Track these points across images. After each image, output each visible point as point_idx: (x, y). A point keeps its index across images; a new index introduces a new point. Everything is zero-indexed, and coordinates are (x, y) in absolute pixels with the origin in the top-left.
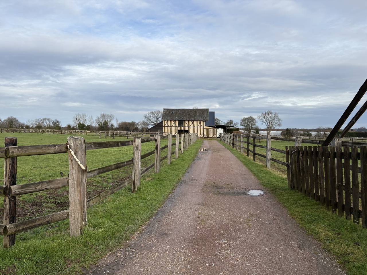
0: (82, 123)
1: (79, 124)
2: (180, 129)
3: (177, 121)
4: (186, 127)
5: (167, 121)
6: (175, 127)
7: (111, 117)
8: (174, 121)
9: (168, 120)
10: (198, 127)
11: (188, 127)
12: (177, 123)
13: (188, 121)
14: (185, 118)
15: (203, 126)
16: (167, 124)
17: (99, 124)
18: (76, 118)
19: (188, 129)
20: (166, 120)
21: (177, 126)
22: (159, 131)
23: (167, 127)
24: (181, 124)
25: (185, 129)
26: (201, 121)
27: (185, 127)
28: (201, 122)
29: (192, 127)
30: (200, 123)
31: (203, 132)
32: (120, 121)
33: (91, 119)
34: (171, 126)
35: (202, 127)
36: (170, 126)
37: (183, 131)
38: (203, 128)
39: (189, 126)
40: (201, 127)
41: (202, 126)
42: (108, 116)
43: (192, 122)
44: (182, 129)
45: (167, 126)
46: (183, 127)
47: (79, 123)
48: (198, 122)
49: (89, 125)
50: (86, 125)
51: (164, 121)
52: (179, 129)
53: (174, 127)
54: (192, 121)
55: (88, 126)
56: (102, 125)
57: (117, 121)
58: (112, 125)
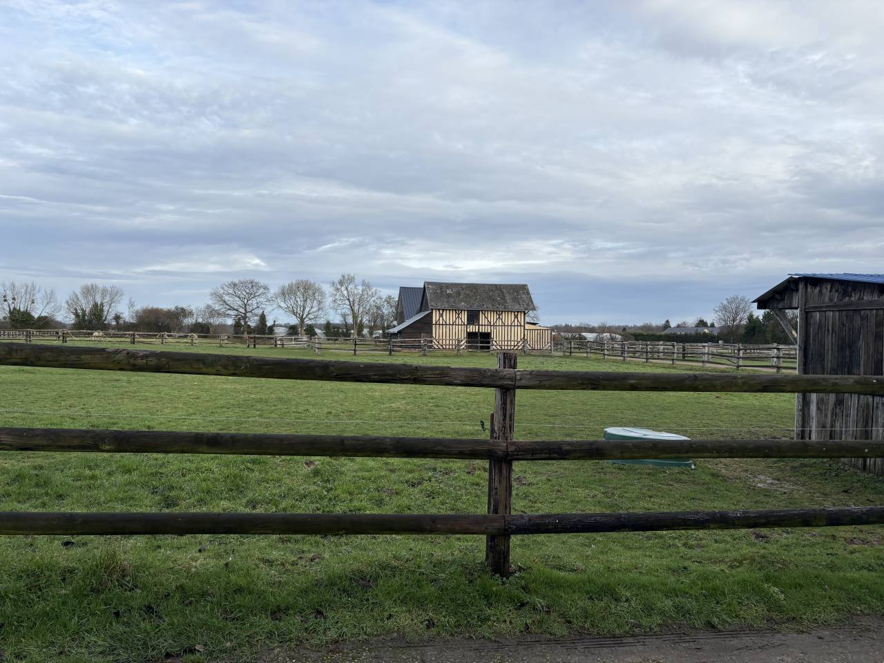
0: (22, 310)
1: (14, 313)
2: (471, 331)
3: (466, 312)
4: (485, 325)
5: (441, 312)
6: (461, 325)
7: (115, 294)
8: (458, 311)
9: (443, 310)
10: (511, 326)
11: (491, 326)
12: (464, 317)
13: (489, 313)
14: (483, 305)
15: (522, 324)
16: (441, 318)
17: (77, 315)
18: (5, 296)
19: (489, 331)
20: (439, 310)
21: (464, 325)
22: (422, 334)
23: (441, 326)
24: (473, 318)
25: (483, 330)
26: (518, 312)
27: (482, 325)
28: (519, 314)
29: (499, 326)
30: (516, 317)
31: (522, 337)
32: (140, 306)
33: (50, 297)
34: (451, 323)
35: (521, 326)
36: (448, 323)
37: (479, 335)
38: (522, 328)
39: (492, 324)
40: (518, 326)
41: (520, 324)
42: (104, 292)
43: (499, 315)
44: (477, 331)
45: (443, 325)
46: (479, 325)
47: (14, 309)
48: (513, 314)
49: (44, 314)
50: (36, 316)
51: (434, 312)
52: (468, 331)
53: (459, 325)
54: (499, 312)
55: (40, 318)
56: (84, 315)
57: (132, 305)
58: (117, 318)
